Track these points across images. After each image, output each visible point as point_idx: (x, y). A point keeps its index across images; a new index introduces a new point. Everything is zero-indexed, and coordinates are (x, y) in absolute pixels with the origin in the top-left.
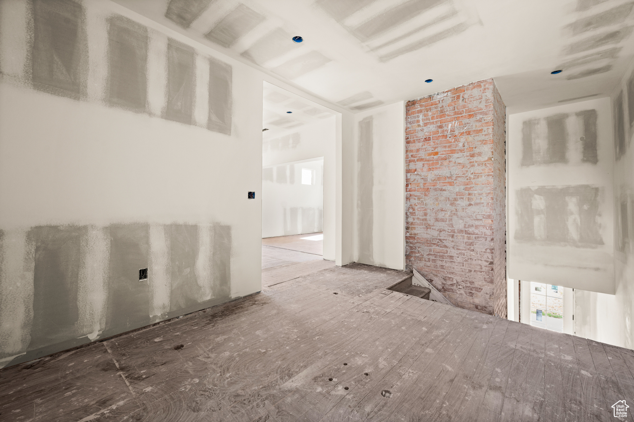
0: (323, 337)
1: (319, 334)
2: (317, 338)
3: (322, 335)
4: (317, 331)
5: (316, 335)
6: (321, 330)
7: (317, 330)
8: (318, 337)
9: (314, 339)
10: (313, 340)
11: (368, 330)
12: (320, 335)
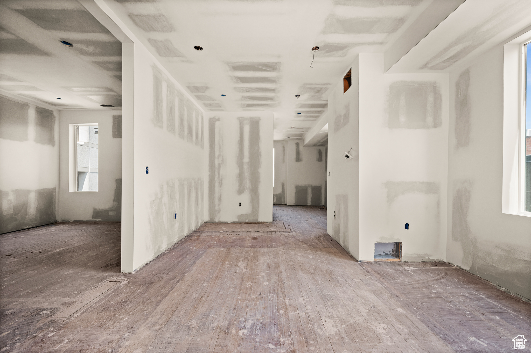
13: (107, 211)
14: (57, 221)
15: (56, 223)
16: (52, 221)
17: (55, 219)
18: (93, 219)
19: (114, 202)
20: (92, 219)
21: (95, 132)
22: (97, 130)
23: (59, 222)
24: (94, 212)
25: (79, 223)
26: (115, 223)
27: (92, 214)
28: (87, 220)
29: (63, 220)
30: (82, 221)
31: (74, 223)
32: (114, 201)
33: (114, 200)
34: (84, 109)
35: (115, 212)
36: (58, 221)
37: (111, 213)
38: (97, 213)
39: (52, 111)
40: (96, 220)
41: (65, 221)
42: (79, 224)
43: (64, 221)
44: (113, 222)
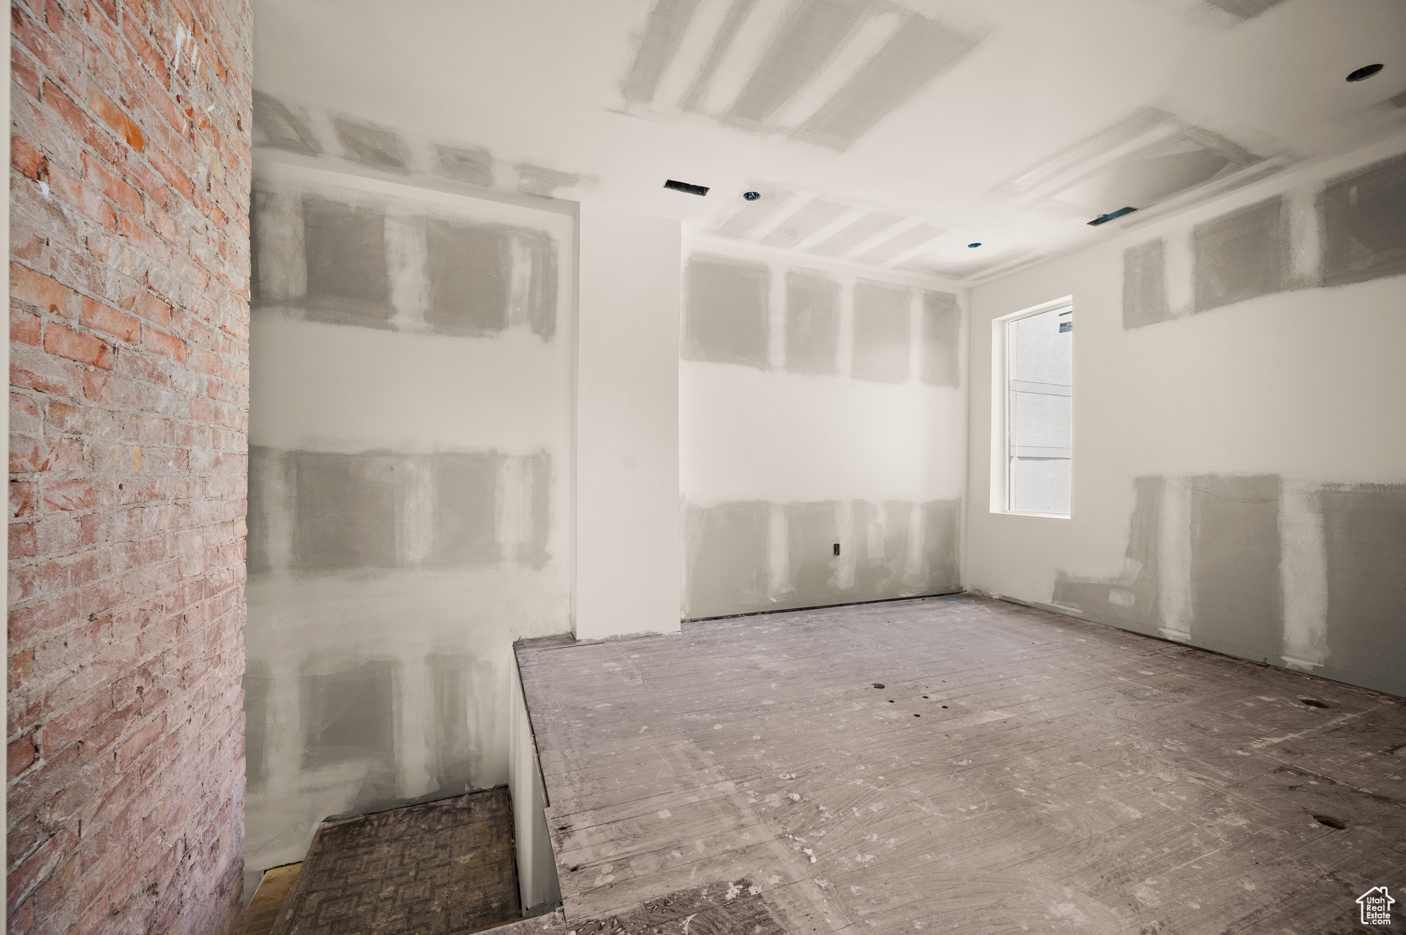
0: (949, 760)
1: (958, 769)
2: (964, 763)
3: (952, 766)
4: (964, 776)
5: (968, 768)
6: (952, 776)
7: (962, 779)
8: (960, 763)
9: (970, 761)
10: (973, 761)
11: (837, 750)
12: (956, 766)
13: (1104, 589)
14: (962, 587)
15: (959, 593)
16: (953, 589)
17: (959, 584)
18: (1055, 605)
19: (1128, 559)
20: (1053, 605)
21: (1061, 325)
22: (1065, 319)
23: (966, 591)
24: (1058, 584)
25: (1016, 608)
26: (1130, 636)
27: (1054, 586)
28: (1038, 603)
29: (976, 590)
30: (1023, 603)
31: (1002, 603)
32: (1126, 556)
33: (1129, 553)
34: (1031, 261)
35: (1133, 599)
36: (964, 589)
37: (1116, 598)
38: (1067, 588)
39: (954, 296)
40: (1065, 610)
41: (980, 591)
42: (1017, 611)
43: (977, 593)
44: (1125, 631)
